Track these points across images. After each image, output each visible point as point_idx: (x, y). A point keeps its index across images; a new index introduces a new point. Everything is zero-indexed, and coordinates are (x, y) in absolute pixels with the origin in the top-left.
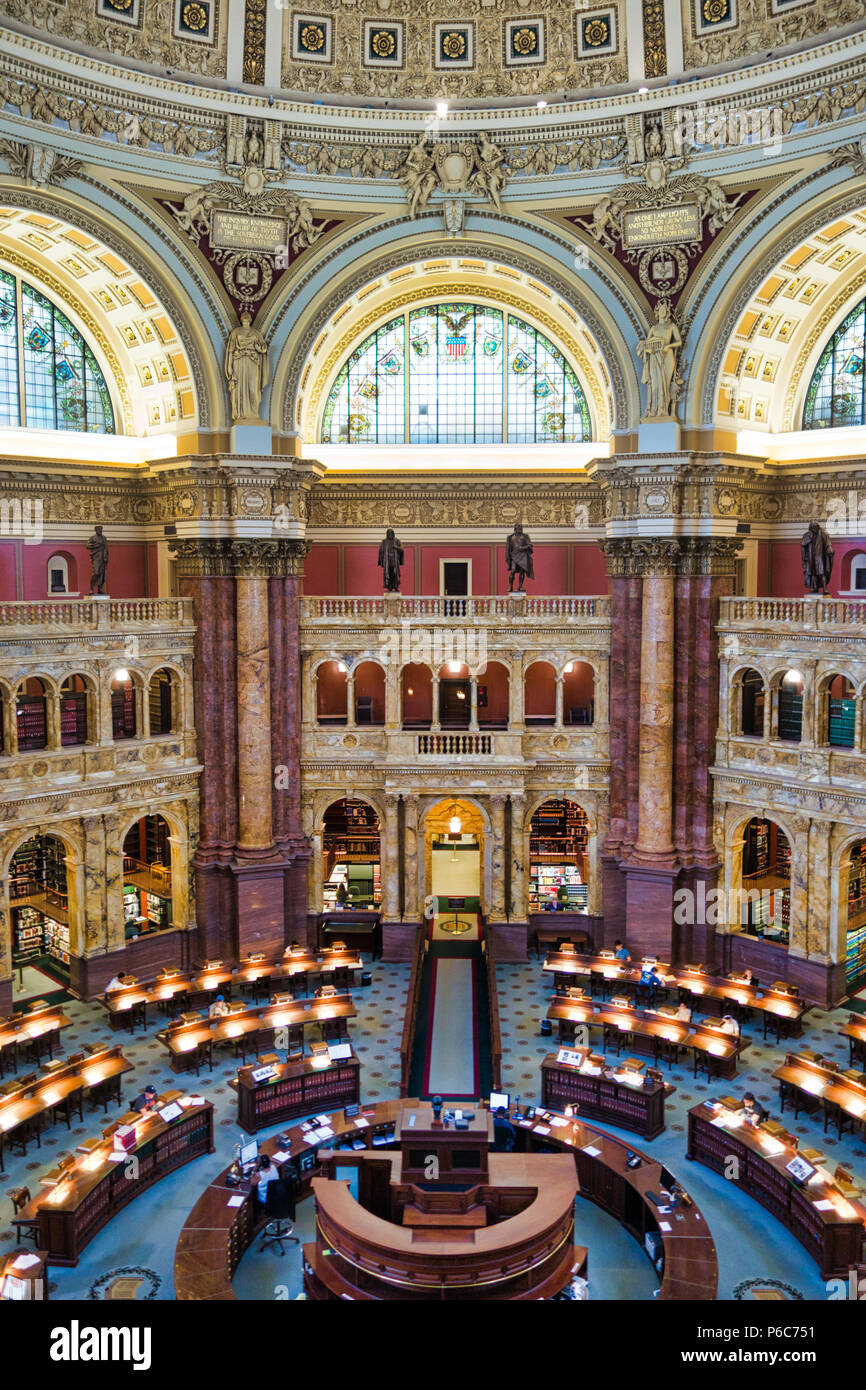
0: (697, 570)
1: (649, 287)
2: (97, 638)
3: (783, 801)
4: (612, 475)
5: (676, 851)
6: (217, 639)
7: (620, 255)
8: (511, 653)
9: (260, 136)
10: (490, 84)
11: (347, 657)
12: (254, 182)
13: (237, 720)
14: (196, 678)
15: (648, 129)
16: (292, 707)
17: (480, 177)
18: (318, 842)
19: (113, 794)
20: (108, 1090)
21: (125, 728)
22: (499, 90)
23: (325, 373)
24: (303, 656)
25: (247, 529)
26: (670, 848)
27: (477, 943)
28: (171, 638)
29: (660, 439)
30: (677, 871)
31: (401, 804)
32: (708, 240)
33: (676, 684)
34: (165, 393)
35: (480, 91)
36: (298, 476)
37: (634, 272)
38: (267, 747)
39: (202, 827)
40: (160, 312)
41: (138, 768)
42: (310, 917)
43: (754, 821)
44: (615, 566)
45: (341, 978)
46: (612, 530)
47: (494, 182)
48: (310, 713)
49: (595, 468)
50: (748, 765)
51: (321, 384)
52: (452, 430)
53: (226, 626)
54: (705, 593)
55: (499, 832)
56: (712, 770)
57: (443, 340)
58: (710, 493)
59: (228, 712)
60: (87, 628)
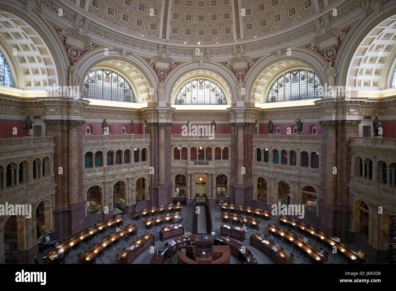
0: (248, 129)
1: (238, 76)
2: (132, 142)
3: (265, 174)
4: (232, 111)
5: (245, 184)
6: (155, 142)
7: (232, 70)
8: (212, 145)
9: (165, 48)
10: (208, 39)
11: (180, 146)
12: (164, 56)
13: (158, 158)
14: (151, 150)
15: (237, 48)
16: (169, 156)
17: (206, 55)
18: (174, 183)
19: (134, 173)
21: (136, 160)
22: (210, 40)
23: (176, 91)
24: (171, 146)
25: (161, 121)
26: (244, 183)
27: (205, 203)
28: (146, 142)
29: (240, 104)
30: (245, 188)
31: (191, 175)
32: (249, 68)
33: (244, 151)
34: (145, 95)
35: (206, 40)
36: (171, 111)
37: (235, 73)
38: (164, 164)
39: (151, 180)
40: (145, 80)
41: (139, 168)
42: (172, 198)
43: (259, 178)
44: (233, 128)
45: (179, 210)
46: (232, 121)
47: (209, 57)
48: (173, 157)
49: (228, 110)
50: (258, 167)
51: (175, 93)
52: (200, 102)
53: (157, 140)
54: (250, 133)
55: (210, 181)
56: (251, 168)
57: (198, 85)
58: (250, 114)
59: (157, 157)
60: (130, 140)
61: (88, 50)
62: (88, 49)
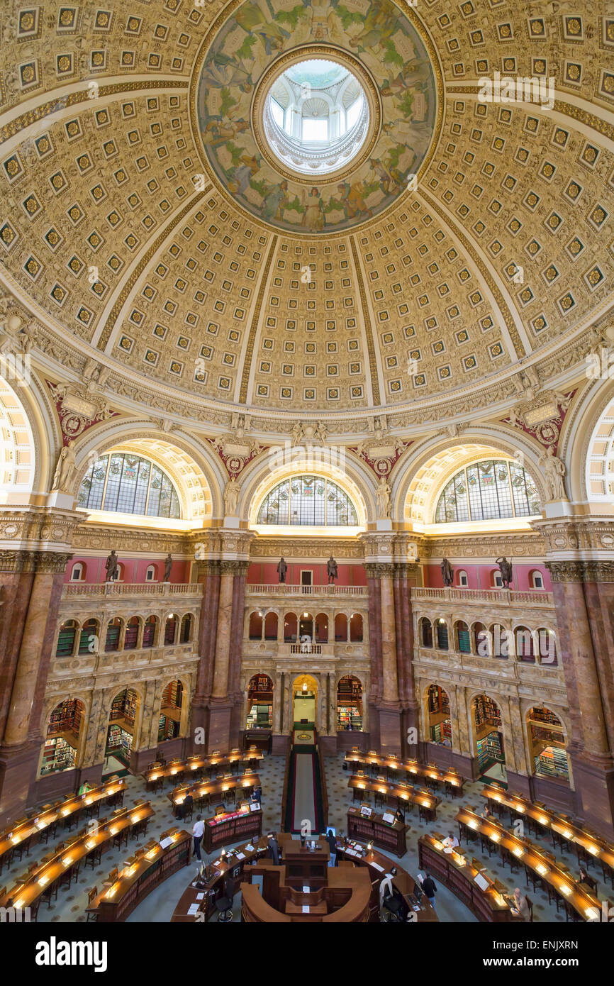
0: (401, 576)
1: (378, 472)
2: (163, 600)
3: (444, 677)
4: (367, 538)
5: (400, 701)
6: (211, 601)
7: (367, 461)
8: (329, 609)
9: (243, 419)
10: (321, 406)
11: (263, 610)
12: (240, 433)
13: (216, 637)
14: (201, 618)
15: (375, 421)
16: (239, 632)
17: (318, 434)
18: (246, 693)
19: (161, 670)
20: (141, 827)
21: (170, 640)
22: (325, 408)
23: (259, 499)
24: (246, 609)
25: (227, 556)
26: (397, 699)
27: (314, 746)
28: (193, 600)
29: (385, 525)
30: (401, 710)
31: (283, 676)
32: (398, 457)
33: (396, 624)
34: (200, 504)
35: (318, 408)
36: (248, 536)
37: (372, 467)
38: (228, 649)
39: (197, 686)
40: (202, 476)
41: (173, 658)
42: (241, 732)
43: (431, 686)
44: (369, 574)
45: (254, 764)
46: (368, 560)
47: (323, 436)
48: (246, 635)
49: (361, 536)
50: (428, 660)
51: (258, 503)
52: (306, 520)
53: (215, 596)
54: (405, 585)
55: (324, 690)
56: (413, 662)
57: (303, 488)
58: (404, 546)
59: (213, 633)
60: (160, 596)
61: (100, 420)
62: (101, 418)
